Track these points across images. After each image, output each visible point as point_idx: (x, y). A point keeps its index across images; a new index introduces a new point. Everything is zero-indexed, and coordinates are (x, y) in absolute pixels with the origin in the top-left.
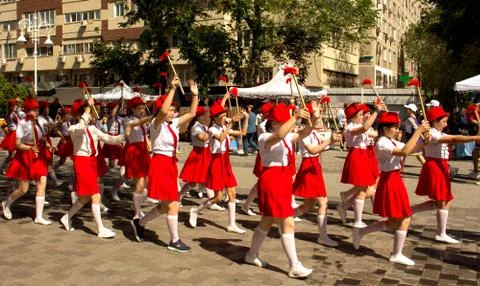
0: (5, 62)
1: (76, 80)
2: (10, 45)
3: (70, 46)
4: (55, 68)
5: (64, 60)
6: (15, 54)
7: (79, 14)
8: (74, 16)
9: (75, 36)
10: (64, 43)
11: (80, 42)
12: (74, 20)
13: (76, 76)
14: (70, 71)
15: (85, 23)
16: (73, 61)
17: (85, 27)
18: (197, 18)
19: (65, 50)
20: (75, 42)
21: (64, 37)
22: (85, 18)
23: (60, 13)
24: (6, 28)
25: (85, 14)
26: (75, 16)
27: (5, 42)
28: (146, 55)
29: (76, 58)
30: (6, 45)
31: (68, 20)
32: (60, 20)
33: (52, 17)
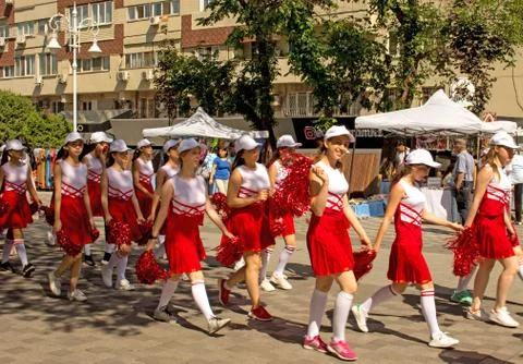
0: (40, 80)
1: (144, 108)
2: (48, 55)
3: (134, 55)
4: (112, 89)
5: (126, 77)
6: (55, 68)
7: (148, 6)
8: (140, 8)
9: (143, 39)
10: (126, 51)
11: (149, 49)
12: (141, 15)
13: (144, 101)
14: (137, 93)
15: (157, 20)
16: (140, 78)
17: (156, 26)
18: (317, 8)
19: (128, 61)
20: (143, 49)
21: (126, 41)
22: (158, 13)
23: (120, 5)
24: (42, 28)
25: (158, 5)
26: (142, 10)
27: (40, 50)
28: (239, 69)
29: (144, 74)
30: (41, 55)
31: (132, 16)
32: (121, 16)
33: (109, 11)
